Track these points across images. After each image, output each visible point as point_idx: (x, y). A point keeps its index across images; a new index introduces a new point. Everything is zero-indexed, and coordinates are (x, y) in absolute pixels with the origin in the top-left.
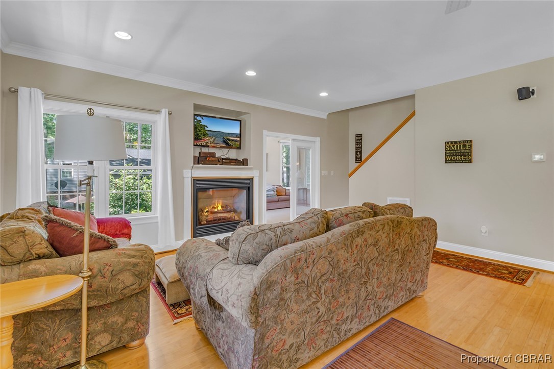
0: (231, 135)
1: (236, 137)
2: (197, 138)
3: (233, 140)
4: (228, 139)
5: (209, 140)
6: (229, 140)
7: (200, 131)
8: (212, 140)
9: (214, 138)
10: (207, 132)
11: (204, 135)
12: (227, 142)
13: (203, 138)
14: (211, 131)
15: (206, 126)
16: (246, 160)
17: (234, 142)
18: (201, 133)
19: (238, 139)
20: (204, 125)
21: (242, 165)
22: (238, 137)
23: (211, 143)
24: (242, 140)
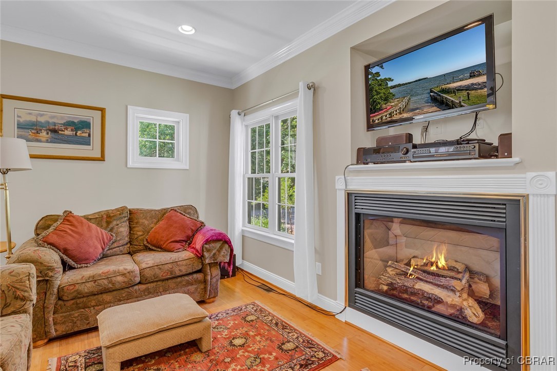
1: (472, 76)
2: (372, 108)
3: (460, 89)
4: (444, 91)
5: (396, 105)
6: (447, 91)
7: (378, 93)
8: (402, 105)
9: (406, 100)
10: (391, 91)
11: (386, 100)
12: (443, 98)
13: (384, 106)
14: (399, 85)
15: (390, 80)
16: (506, 138)
17: (465, 93)
18: (381, 97)
19: (483, 79)
20: (386, 79)
21: (497, 157)
22: (480, 75)
23: (400, 113)
24: (498, 77)
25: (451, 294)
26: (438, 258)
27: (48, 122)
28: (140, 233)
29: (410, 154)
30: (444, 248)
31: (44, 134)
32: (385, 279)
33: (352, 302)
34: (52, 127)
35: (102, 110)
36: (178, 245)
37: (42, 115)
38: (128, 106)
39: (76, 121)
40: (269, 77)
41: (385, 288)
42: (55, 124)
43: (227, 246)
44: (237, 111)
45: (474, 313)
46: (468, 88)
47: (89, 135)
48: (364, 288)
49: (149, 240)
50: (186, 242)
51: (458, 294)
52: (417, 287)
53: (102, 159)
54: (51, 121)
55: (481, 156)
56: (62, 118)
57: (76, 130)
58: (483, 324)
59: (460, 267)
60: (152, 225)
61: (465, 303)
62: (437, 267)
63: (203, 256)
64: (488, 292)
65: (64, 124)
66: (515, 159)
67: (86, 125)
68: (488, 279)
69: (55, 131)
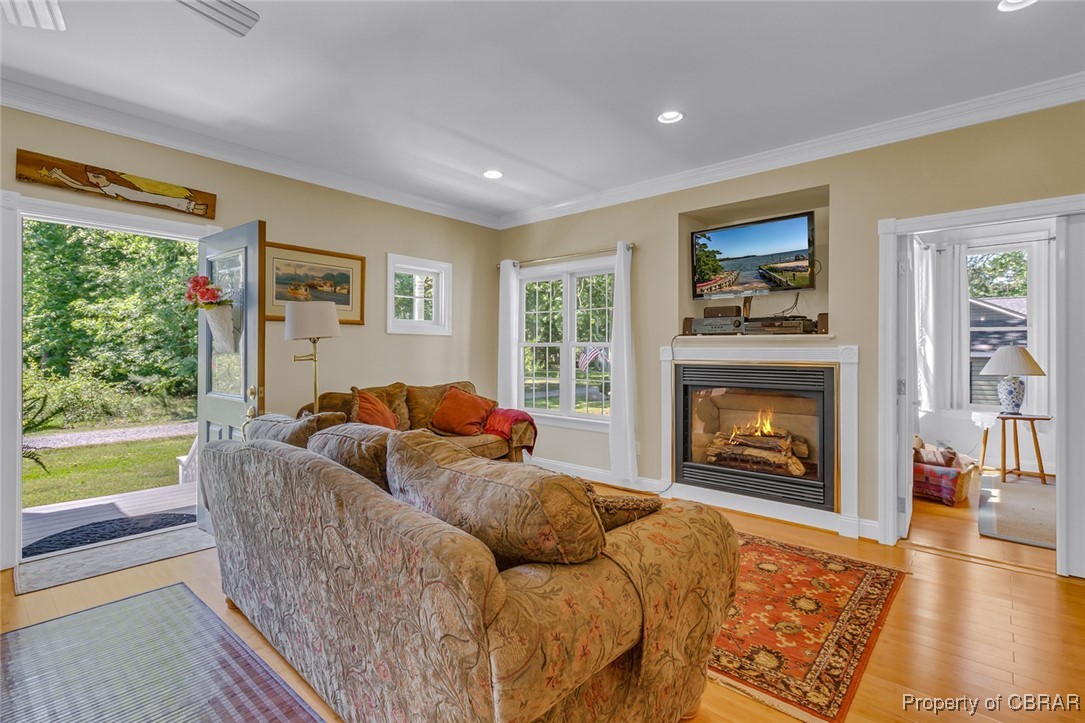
0: (781, 257)
1: (797, 259)
2: (701, 278)
3: (786, 270)
4: (772, 269)
5: (726, 278)
6: (775, 270)
7: (706, 264)
8: (731, 278)
9: (735, 273)
10: (720, 263)
11: (715, 271)
12: (771, 276)
13: (713, 277)
14: (728, 259)
15: (718, 252)
16: (824, 317)
17: (791, 274)
18: (709, 269)
19: (806, 263)
20: (714, 252)
21: (816, 332)
22: (804, 259)
23: (730, 286)
24: (817, 264)
25: (778, 454)
26: (763, 424)
27: (306, 276)
28: (422, 416)
29: (742, 327)
30: (770, 416)
31: (302, 290)
32: (712, 450)
33: (679, 477)
34: (310, 282)
35: (362, 260)
36: (474, 428)
37: (300, 267)
38: (389, 254)
39: (335, 274)
40: (563, 225)
41: (714, 459)
42: (313, 278)
43: (531, 428)
44: (512, 261)
45: (797, 468)
46: (793, 269)
47: (349, 292)
48: (691, 461)
49: (435, 424)
50: (480, 424)
51: (784, 453)
52: (746, 453)
53: (361, 322)
54: (310, 274)
55: (806, 332)
56: (321, 270)
57: (335, 285)
58: (805, 474)
59: (783, 433)
60: (433, 406)
61: (789, 461)
62: (762, 432)
63: (511, 439)
64: (807, 452)
65: (323, 278)
66: (830, 335)
67: (344, 279)
68: (806, 441)
69: (312, 287)
